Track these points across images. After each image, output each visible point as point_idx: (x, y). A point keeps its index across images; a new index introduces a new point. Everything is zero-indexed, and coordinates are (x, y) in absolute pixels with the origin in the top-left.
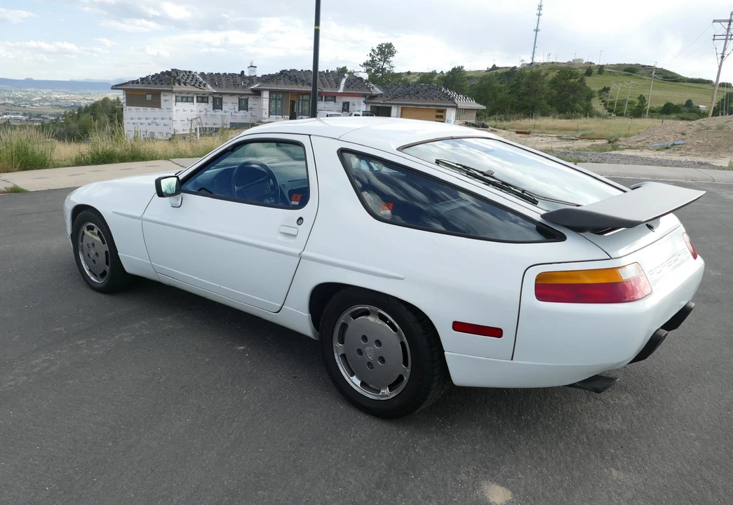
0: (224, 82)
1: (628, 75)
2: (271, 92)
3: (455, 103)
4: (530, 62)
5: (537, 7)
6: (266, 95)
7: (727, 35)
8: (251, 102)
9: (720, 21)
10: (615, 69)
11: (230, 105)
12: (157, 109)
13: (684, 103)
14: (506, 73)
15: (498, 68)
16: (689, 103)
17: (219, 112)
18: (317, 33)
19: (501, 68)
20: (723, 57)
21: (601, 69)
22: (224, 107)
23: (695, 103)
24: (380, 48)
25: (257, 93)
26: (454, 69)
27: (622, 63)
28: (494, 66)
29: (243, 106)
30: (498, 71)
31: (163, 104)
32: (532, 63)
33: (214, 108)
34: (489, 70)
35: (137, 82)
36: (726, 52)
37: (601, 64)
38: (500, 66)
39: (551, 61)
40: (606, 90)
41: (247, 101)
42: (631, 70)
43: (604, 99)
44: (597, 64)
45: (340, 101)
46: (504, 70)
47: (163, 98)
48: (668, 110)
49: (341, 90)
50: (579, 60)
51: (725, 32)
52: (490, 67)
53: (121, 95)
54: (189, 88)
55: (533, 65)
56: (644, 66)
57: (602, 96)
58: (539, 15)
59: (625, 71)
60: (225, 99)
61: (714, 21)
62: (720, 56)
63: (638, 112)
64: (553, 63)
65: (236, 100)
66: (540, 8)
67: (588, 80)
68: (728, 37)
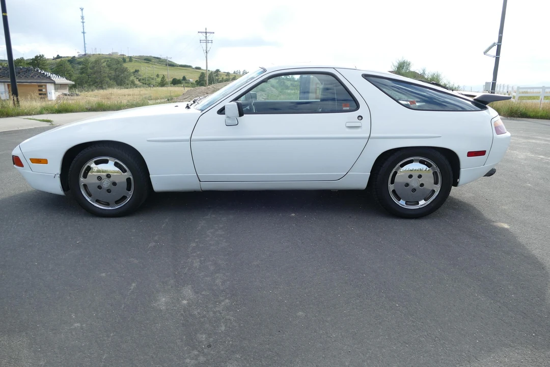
1: (147, 62)
3: (52, 80)
4: (84, 53)
5: (81, 18)
7: (206, 40)
9: (201, 32)
10: (138, 59)
13: (182, 78)
14: (69, 61)
15: (61, 57)
16: (184, 78)
19: (64, 57)
20: (206, 52)
21: (131, 59)
23: (187, 78)
26: (37, 57)
27: (142, 55)
28: (58, 55)
30: (63, 59)
32: (85, 55)
34: (54, 59)
36: (208, 50)
37: (130, 56)
38: (63, 56)
39: (98, 53)
40: (137, 71)
42: (148, 60)
43: (138, 77)
44: (127, 55)
46: (67, 59)
48: (175, 82)
50: (116, 53)
51: (204, 38)
52: (56, 56)
55: (86, 56)
56: (154, 57)
57: (135, 75)
58: (83, 23)
59: (145, 60)
61: (199, 32)
62: (205, 51)
63: (163, 84)
64: (99, 54)
66: (82, 18)
67: (125, 65)
68: (207, 41)
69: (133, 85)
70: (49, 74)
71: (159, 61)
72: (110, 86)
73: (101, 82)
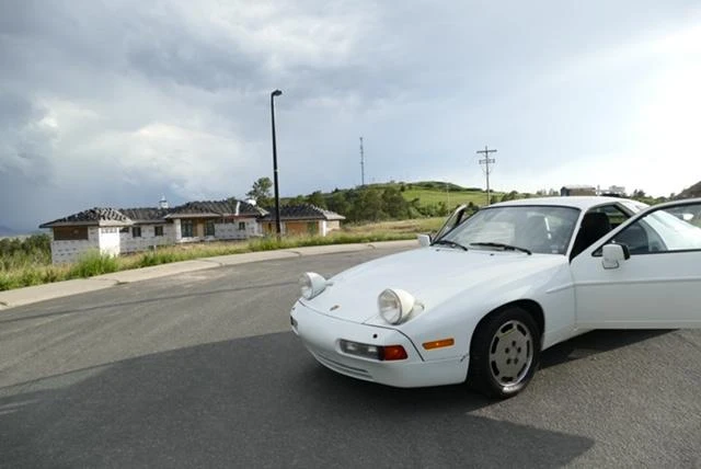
0: (140, 215)
1: (428, 189)
2: (182, 219)
3: (324, 216)
5: (360, 148)
6: (178, 222)
8: (165, 229)
11: (148, 232)
12: (84, 241)
15: (339, 191)
17: (138, 239)
18: (275, 167)
21: (410, 186)
22: (143, 234)
24: (260, 181)
25: (171, 221)
28: (337, 189)
29: (159, 232)
31: (90, 236)
32: (363, 185)
33: (134, 236)
34: (333, 193)
35: (64, 220)
36: (489, 171)
37: (410, 183)
38: (341, 189)
39: (375, 183)
40: (416, 200)
41: (162, 228)
42: (429, 186)
43: (416, 207)
44: (407, 183)
45: (237, 222)
47: (89, 231)
49: (237, 214)
50: (394, 181)
51: (485, 158)
52: (334, 190)
53: (49, 233)
54: (112, 222)
56: (436, 183)
57: (414, 205)
58: (362, 153)
59: (425, 186)
60: (143, 228)
61: (478, 152)
62: (486, 172)
65: (152, 228)
66: (362, 148)
67: (403, 194)
68: (487, 161)
69: (410, 216)
70: (322, 210)
71: (441, 186)
72: (383, 219)
73: (374, 214)
